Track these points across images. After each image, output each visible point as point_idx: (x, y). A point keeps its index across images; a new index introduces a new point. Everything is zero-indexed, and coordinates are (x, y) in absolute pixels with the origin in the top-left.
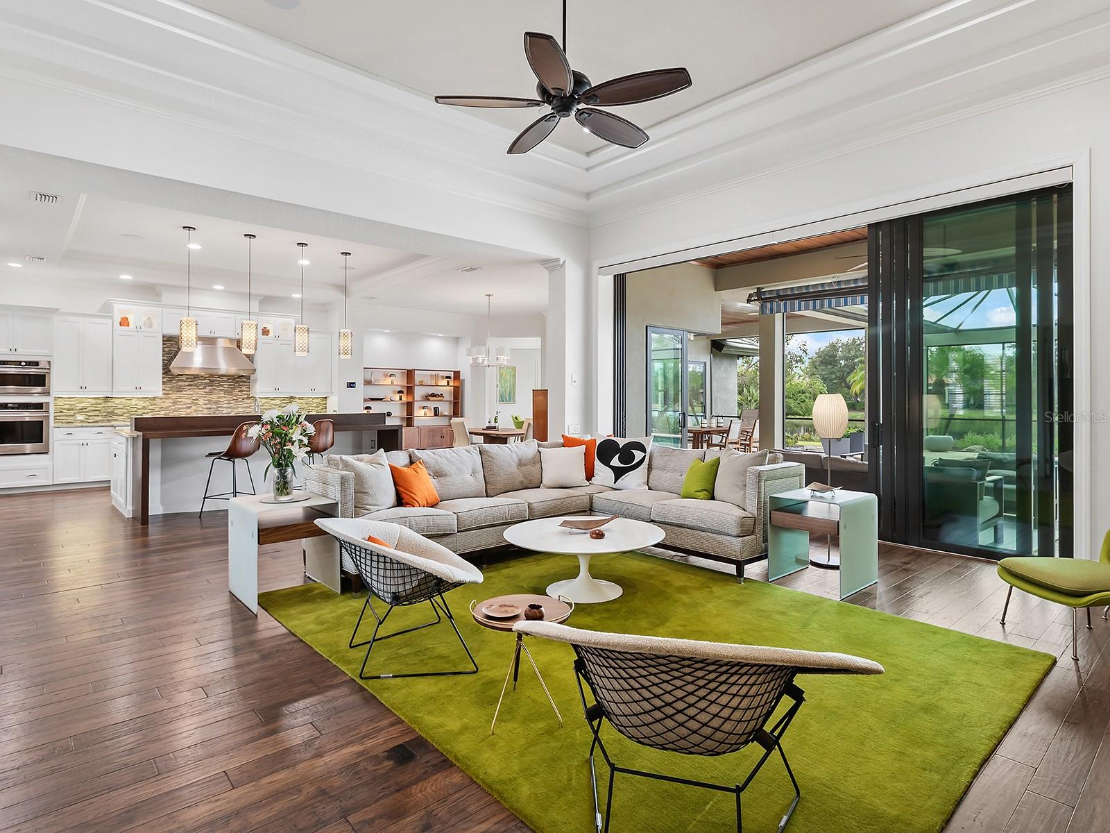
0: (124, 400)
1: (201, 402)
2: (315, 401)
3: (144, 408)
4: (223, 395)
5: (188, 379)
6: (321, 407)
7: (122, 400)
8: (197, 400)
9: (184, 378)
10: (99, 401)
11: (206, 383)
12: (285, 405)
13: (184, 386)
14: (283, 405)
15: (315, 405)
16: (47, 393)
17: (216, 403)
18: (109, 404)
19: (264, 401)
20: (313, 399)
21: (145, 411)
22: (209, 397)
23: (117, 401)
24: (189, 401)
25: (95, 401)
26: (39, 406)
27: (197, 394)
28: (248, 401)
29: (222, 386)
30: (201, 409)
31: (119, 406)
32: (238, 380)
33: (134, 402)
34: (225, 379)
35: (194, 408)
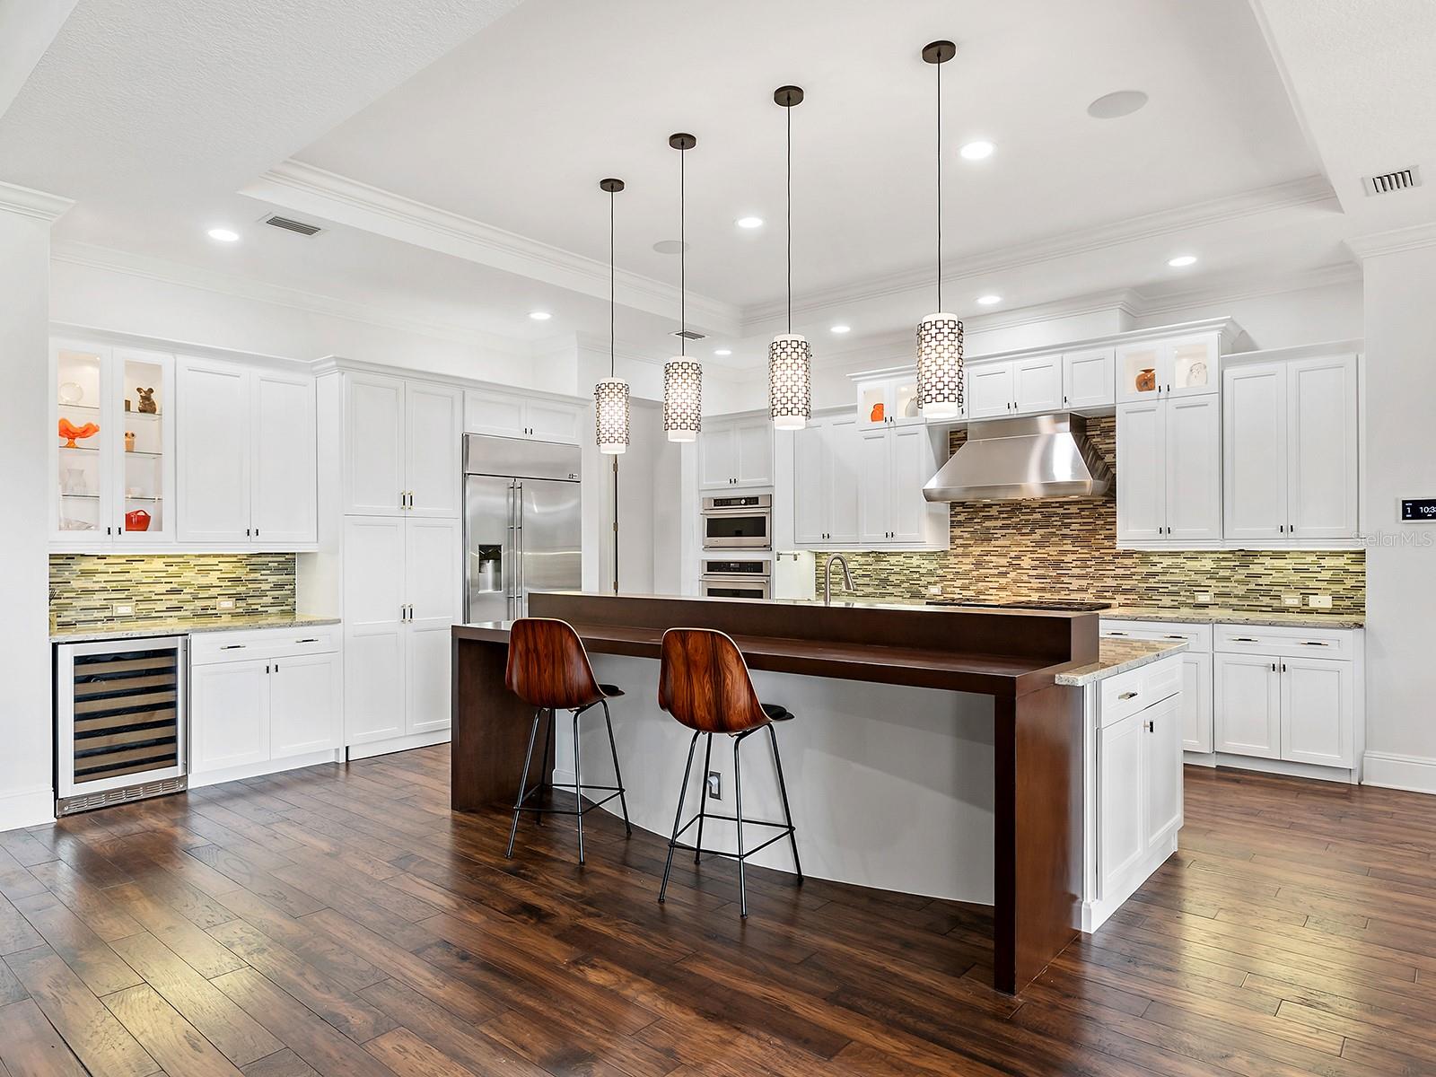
0: (901, 558)
1: (1026, 562)
2: (1327, 562)
3: (931, 573)
4: (1070, 548)
5: (1000, 512)
6: (1350, 583)
7: (897, 558)
8: (1017, 557)
9: (994, 511)
10: (870, 560)
11: (1035, 522)
12: (1227, 573)
13: (995, 528)
14: (1222, 573)
15: (1327, 575)
16: (768, 547)
17: (1057, 565)
18: (883, 565)
19: (1167, 561)
20: (1322, 556)
21: (932, 580)
22: (1042, 552)
23: (893, 560)
24: (1004, 561)
25: (862, 560)
26: (757, 567)
27: (1018, 545)
28: (1128, 562)
29: (1067, 526)
30: (1025, 578)
31: (897, 569)
32: (1102, 510)
33: (915, 561)
34: (1074, 509)
35: (1012, 575)
